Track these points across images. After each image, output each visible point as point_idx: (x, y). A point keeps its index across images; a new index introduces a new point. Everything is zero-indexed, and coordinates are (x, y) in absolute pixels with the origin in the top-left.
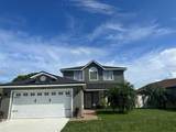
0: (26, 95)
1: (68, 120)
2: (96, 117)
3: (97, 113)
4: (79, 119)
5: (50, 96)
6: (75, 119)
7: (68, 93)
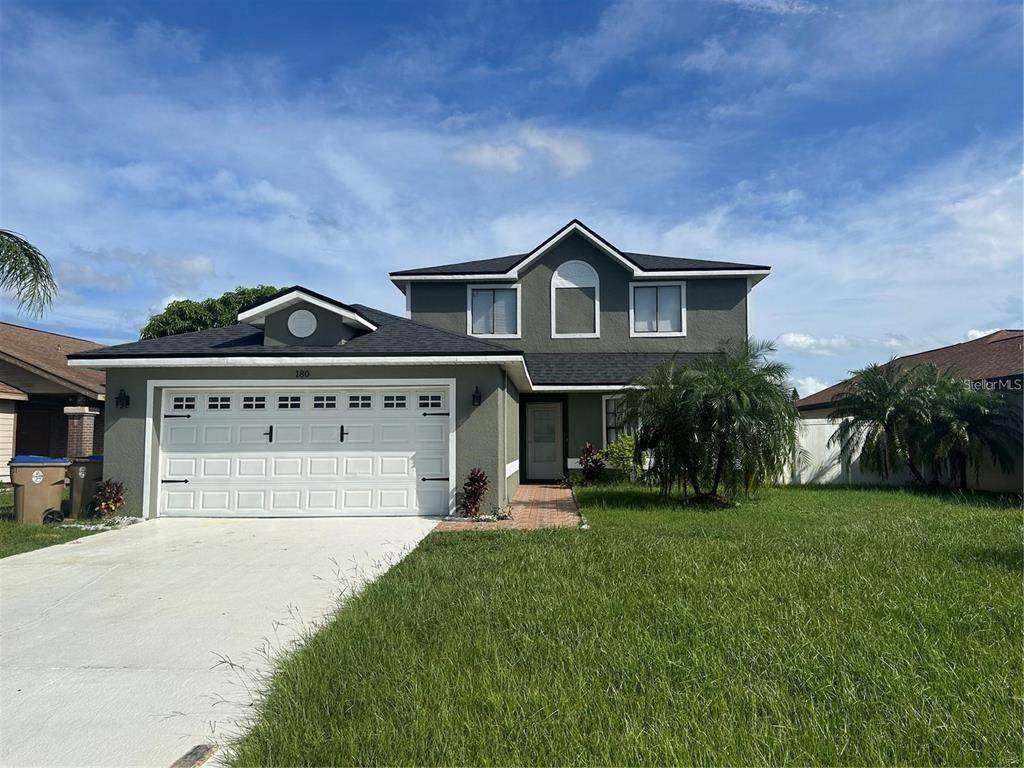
0: (220, 403)
1: (432, 525)
2: (570, 520)
3: (580, 503)
4: (486, 524)
5: (342, 412)
6: (464, 524)
7: (431, 402)
